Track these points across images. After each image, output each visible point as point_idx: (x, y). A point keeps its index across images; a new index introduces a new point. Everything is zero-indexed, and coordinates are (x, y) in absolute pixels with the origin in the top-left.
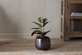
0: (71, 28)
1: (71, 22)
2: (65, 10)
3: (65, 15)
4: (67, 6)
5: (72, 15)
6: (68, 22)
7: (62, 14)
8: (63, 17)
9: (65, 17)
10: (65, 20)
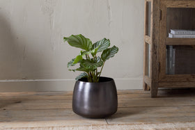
1: (168, 52)
2: (154, 25)
3: (154, 35)
4: (158, 14)
5: (170, 36)
6: (162, 51)
7: (147, 34)
8: (149, 40)
9: (154, 39)
10: (154, 46)
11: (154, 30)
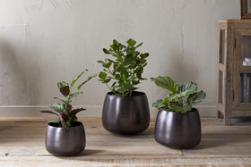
0: (243, 95)
1: (242, 80)
2: (228, 52)
3: (227, 63)
4: (233, 43)
5: (244, 64)
6: (236, 79)
7: (221, 61)
8: (223, 68)
9: (227, 67)
10: (228, 74)
11: (228, 58)
